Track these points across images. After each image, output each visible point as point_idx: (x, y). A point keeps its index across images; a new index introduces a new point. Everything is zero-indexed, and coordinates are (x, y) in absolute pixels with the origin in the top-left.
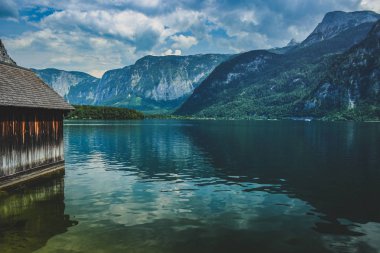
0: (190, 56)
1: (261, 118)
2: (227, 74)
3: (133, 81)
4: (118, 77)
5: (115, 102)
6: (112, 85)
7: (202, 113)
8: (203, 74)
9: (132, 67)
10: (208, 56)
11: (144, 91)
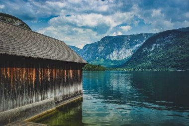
0: (131, 36)
1: (173, 70)
2: (152, 44)
3: (100, 50)
4: (91, 48)
5: (90, 61)
6: (88, 52)
7: (137, 67)
8: (138, 45)
9: (99, 42)
10: (141, 35)
11: (106, 55)
